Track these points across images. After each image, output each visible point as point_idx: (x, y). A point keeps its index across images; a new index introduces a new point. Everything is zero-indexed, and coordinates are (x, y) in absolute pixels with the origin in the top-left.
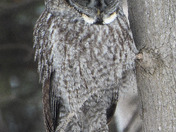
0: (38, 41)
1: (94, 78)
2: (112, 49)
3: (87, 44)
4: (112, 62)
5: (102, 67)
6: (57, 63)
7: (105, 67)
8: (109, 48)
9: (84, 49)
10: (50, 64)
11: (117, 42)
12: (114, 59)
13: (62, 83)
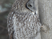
0: (9, 21)
1: (27, 34)
2: (33, 25)
3: (25, 23)
4: (33, 29)
5: (30, 31)
6: (15, 28)
7: (31, 31)
8: (32, 25)
9: (25, 24)
10: (13, 29)
11: (35, 23)
12: (34, 28)
13: (16, 35)
